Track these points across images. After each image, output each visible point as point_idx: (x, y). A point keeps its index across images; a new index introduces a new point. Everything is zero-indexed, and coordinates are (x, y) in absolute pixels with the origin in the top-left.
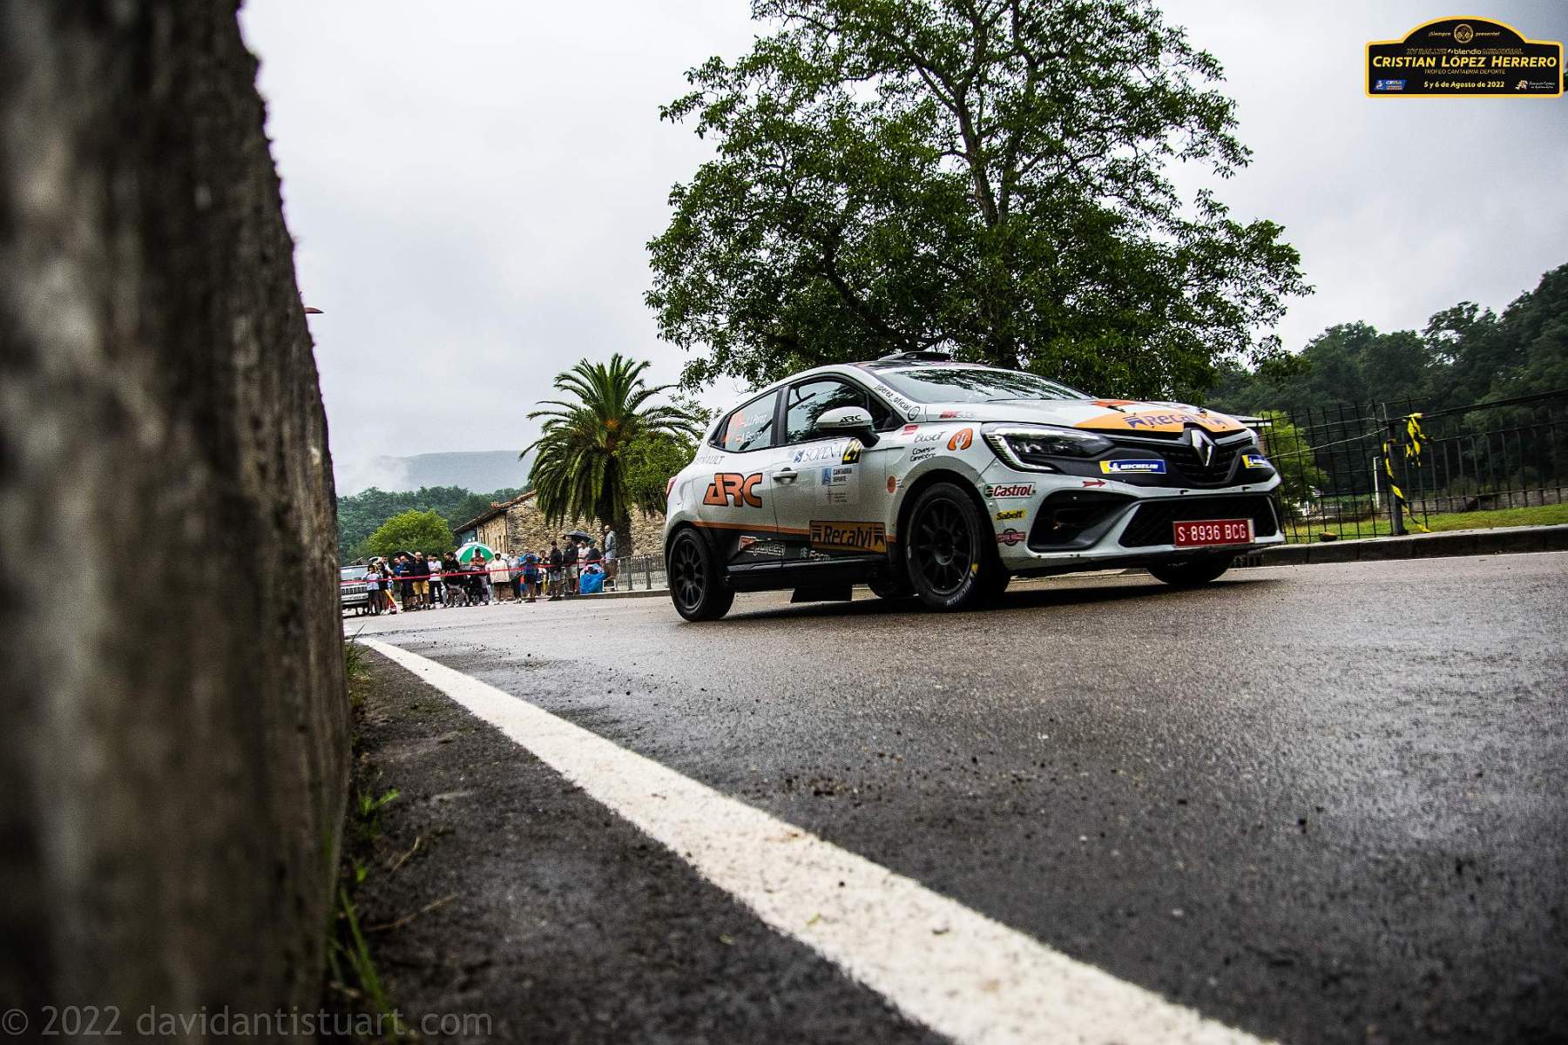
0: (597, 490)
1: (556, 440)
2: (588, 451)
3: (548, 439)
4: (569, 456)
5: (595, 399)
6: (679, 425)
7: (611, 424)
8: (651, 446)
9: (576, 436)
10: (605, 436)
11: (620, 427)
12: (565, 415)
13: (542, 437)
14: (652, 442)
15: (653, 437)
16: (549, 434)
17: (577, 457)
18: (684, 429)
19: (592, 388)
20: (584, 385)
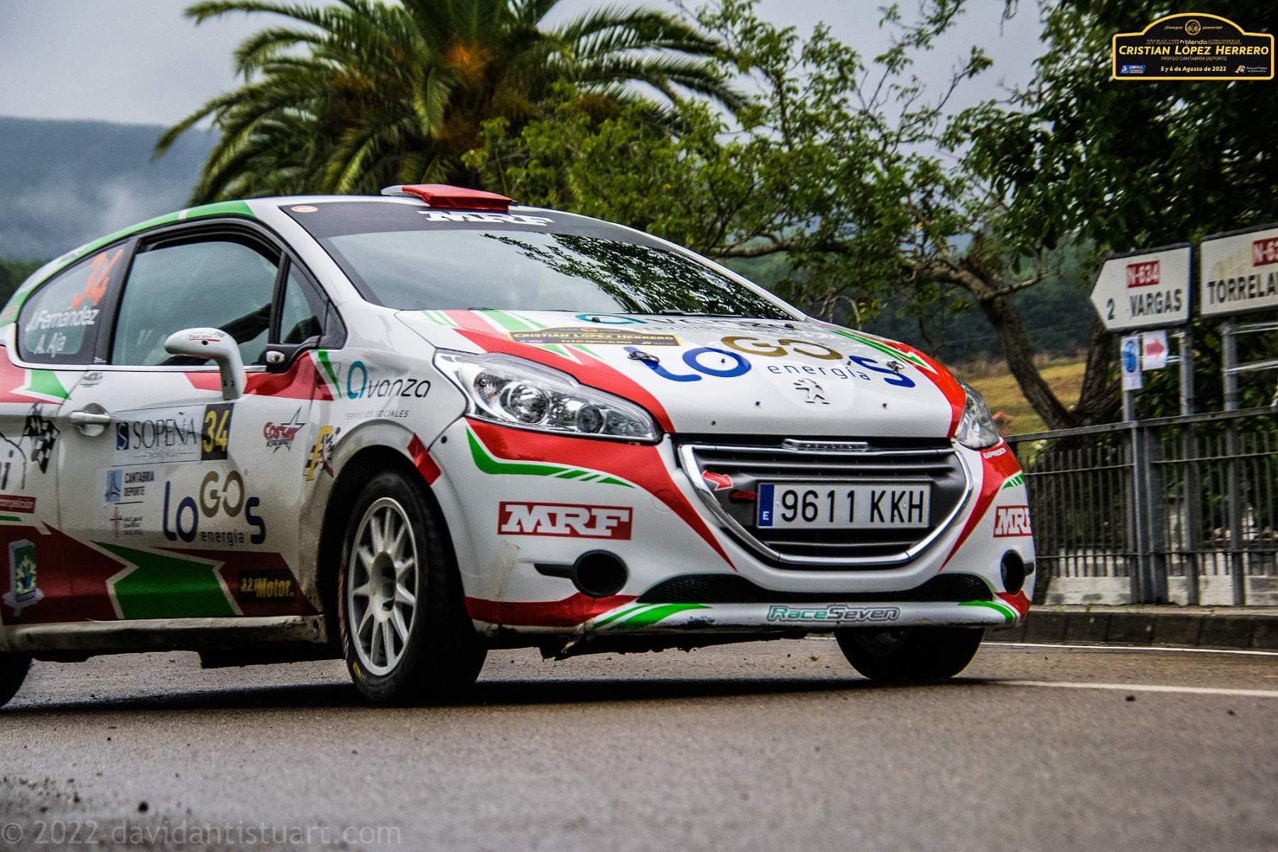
1: (279, 103)
2: (386, 146)
3: (253, 94)
4: (321, 158)
6: (689, 77)
8: (590, 142)
9: (348, 93)
10: (440, 95)
11: (491, 75)
13: (236, 84)
14: (593, 128)
15: (600, 111)
16: (259, 78)
17: (347, 160)
18: (701, 89)
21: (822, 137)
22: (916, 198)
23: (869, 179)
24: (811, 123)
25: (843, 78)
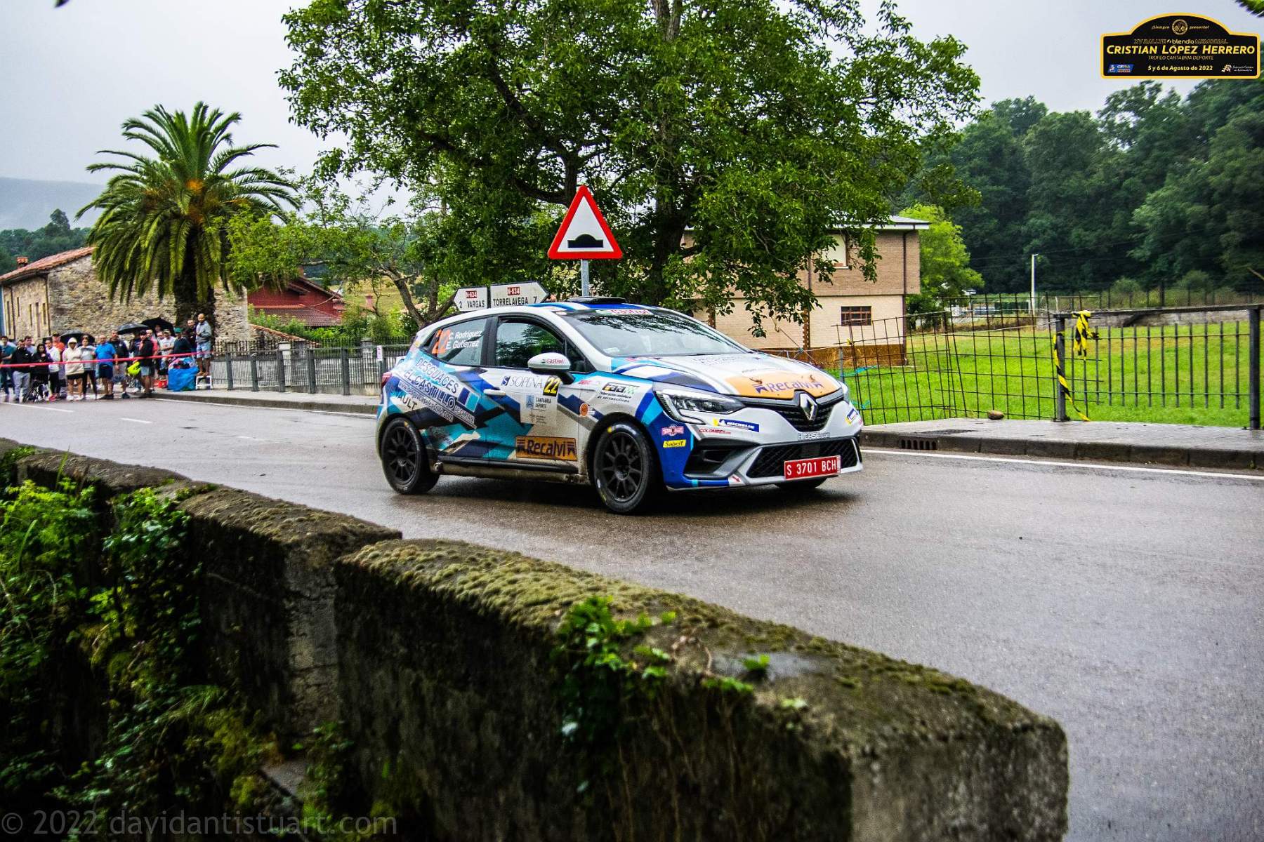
0: (177, 264)
5: (172, 155)
7: (194, 186)
12: (138, 171)
13: (106, 193)
15: (243, 203)
19: (169, 140)
20: (158, 135)
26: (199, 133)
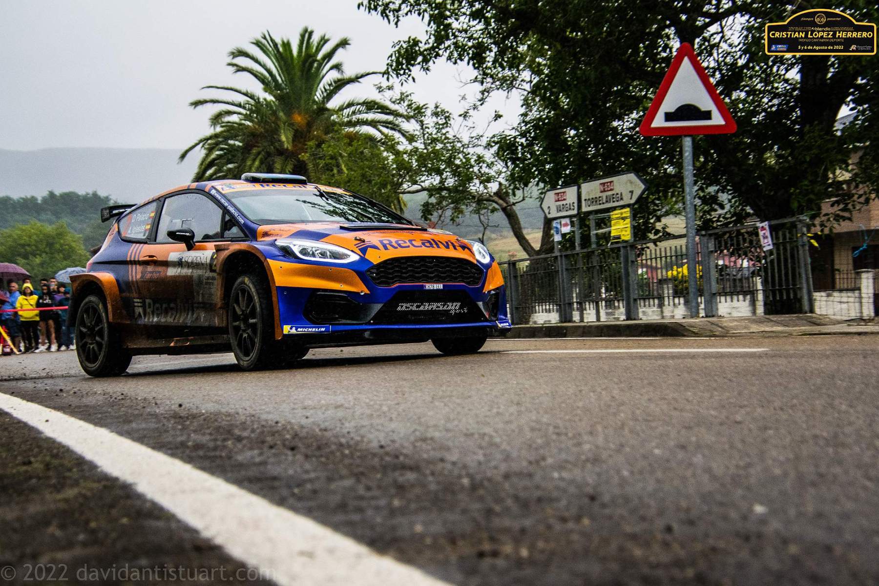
1: (226, 139)
2: (269, 154)
3: (216, 136)
4: (244, 160)
5: (278, 86)
6: (386, 124)
7: (299, 119)
9: (253, 134)
10: (290, 134)
11: (309, 125)
12: (239, 105)
13: (209, 131)
14: (350, 145)
15: (352, 138)
16: (219, 129)
17: (254, 160)
18: (392, 129)
19: (275, 71)
20: (264, 66)
21: (439, 146)
22: (476, 169)
23: (458, 162)
24: (434, 141)
25: (446, 123)
26: (304, 62)
